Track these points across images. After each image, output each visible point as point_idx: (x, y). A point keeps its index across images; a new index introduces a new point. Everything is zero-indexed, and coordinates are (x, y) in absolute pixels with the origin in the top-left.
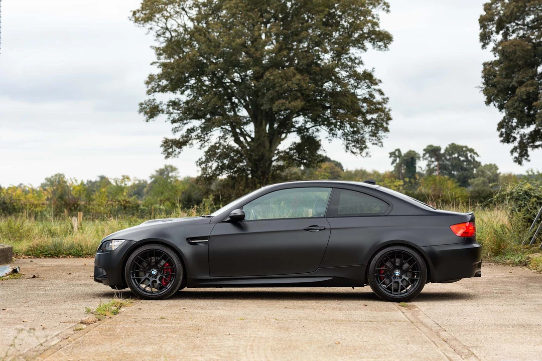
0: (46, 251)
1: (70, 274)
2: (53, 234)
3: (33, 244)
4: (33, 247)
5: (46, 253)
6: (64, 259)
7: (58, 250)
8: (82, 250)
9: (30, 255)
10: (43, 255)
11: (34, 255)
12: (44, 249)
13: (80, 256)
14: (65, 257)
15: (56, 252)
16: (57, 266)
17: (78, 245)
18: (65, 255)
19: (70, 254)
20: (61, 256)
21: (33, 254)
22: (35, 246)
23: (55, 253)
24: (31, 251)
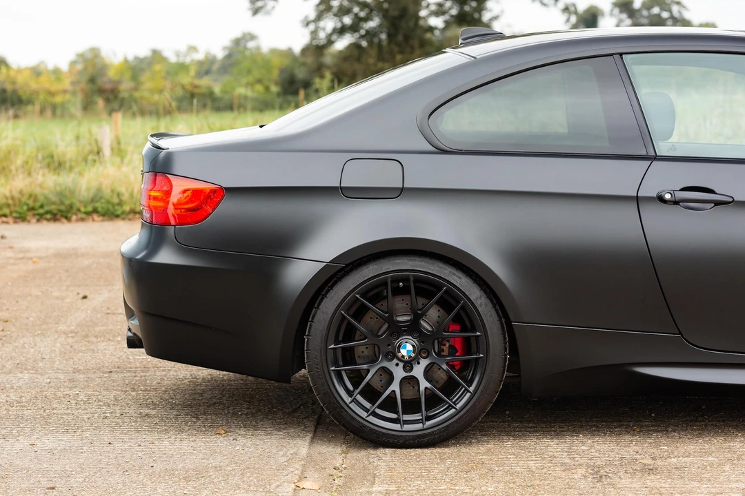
0: (42, 206)
1: (85, 297)
2: (55, 164)
3: (11, 191)
4: (13, 198)
5: (41, 211)
6: (80, 227)
7: (67, 202)
8: (120, 204)
9: (5, 216)
10: (34, 215)
11: (15, 215)
12: (36, 200)
13: (117, 216)
14: (82, 220)
15: (62, 208)
16: (60, 255)
17: (112, 191)
18: (84, 216)
19: (95, 211)
20: (74, 217)
21: (11, 213)
22: (16, 195)
23: (61, 211)
24: (8, 206)
